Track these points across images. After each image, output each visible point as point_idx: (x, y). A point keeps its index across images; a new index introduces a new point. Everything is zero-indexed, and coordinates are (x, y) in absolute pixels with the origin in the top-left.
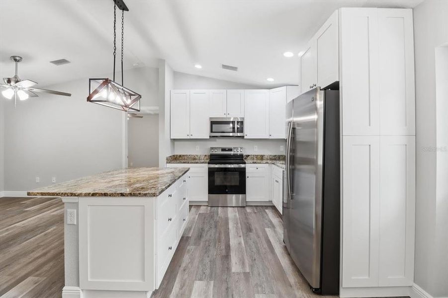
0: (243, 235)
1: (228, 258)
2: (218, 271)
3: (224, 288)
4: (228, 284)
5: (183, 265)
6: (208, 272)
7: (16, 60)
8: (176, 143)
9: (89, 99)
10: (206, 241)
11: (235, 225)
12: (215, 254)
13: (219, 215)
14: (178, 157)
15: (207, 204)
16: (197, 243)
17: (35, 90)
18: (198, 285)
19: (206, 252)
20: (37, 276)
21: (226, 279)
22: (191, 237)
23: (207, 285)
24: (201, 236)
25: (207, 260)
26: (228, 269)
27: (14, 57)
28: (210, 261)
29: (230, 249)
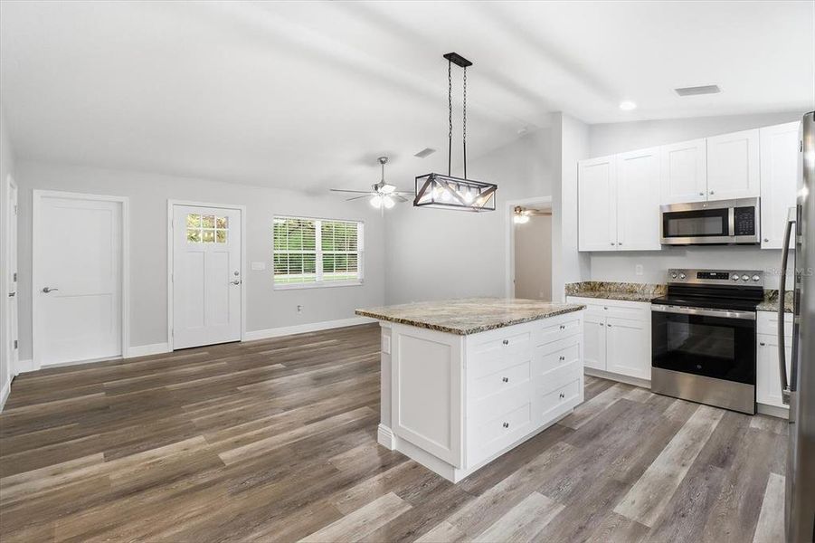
0: (694, 465)
1: (622, 488)
2: (586, 497)
3: (575, 524)
4: (588, 523)
5: (533, 464)
6: (567, 489)
7: (382, 162)
8: (594, 260)
9: (415, 204)
10: (599, 447)
11: (690, 443)
12: (601, 471)
13: (664, 414)
14: (597, 286)
15: (650, 387)
16: (578, 443)
17: (401, 194)
18: (536, 500)
19: (587, 462)
20: (372, 408)
21: (592, 515)
22: (575, 431)
23: (551, 507)
24: (595, 435)
25: (578, 475)
26: (609, 503)
27: (380, 159)
28: (583, 478)
29: (640, 476)
